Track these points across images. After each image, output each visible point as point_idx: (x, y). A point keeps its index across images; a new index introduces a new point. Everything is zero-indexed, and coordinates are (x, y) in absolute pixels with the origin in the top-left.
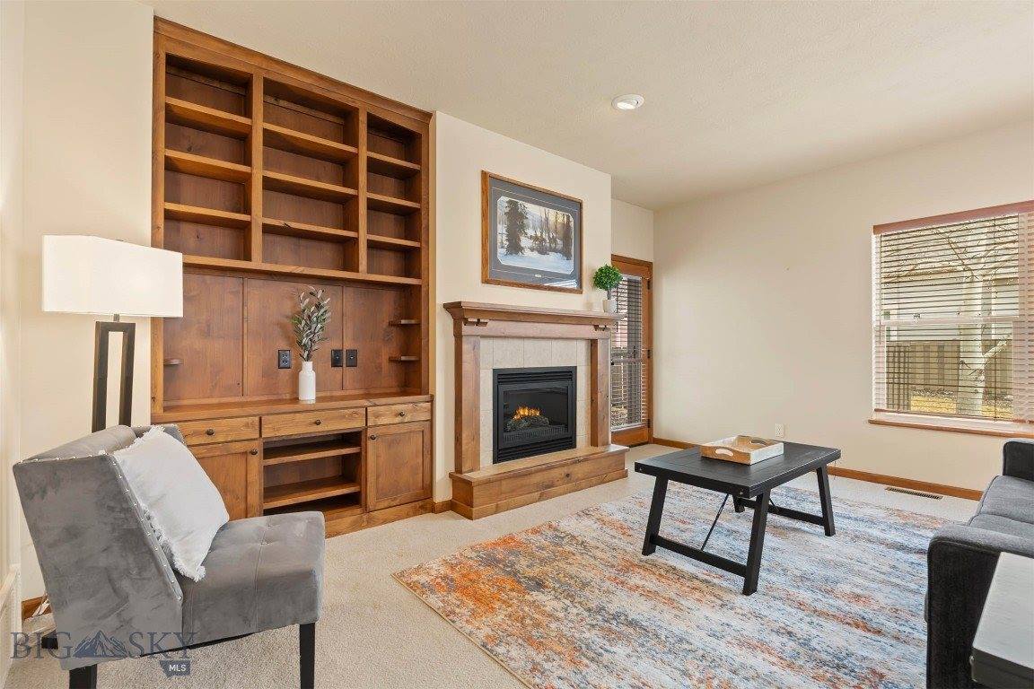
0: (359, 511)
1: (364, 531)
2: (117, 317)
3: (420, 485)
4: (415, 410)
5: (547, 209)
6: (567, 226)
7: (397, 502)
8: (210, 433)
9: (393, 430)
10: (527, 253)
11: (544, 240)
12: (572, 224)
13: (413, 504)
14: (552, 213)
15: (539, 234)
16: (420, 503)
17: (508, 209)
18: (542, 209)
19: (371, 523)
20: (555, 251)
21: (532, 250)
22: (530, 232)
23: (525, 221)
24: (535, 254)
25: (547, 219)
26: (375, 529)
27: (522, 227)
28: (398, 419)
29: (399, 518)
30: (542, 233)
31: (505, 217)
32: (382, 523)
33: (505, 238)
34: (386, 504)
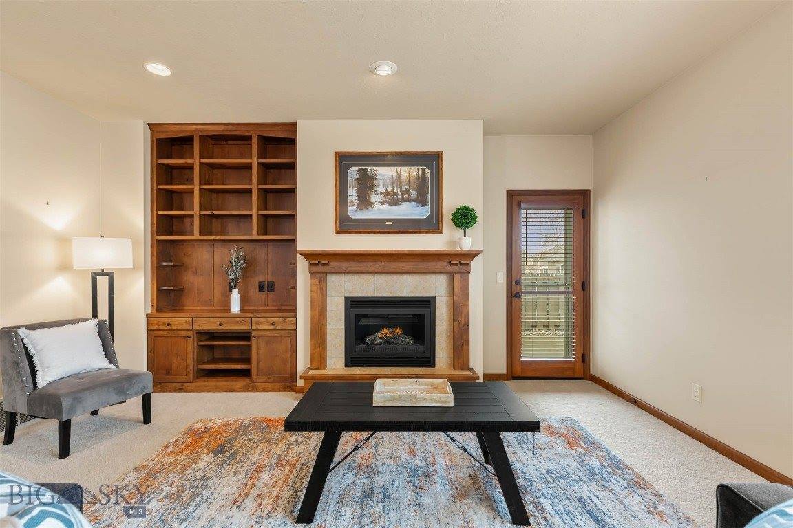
0: (247, 380)
1: (249, 393)
2: (103, 270)
3: (288, 371)
4: (284, 322)
5: (399, 168)
6: (423, 178)
7: (272, 380)
8: (168, 325)
9: (268, 333)
10: (378, 207)
11: (396, 194)
12: (428, 175)
13: (283, 384)
14: (404, 171)
15: (390, 190)
16: (288, 384)
17: (358, 176)
18: (394, 169)
19: (254, 389)
20: (409, 200)
21: (382, 203)
22: (381, 189)
23: (375, 182)
24: (386, 207)
25: (399, 176)
26: (256, 393)
27: (372, 187)
28: (272, 327)
29: (273, 390)
30: (393, 189)
31: (355, 183)
32: (262, 391)
33: (355, 198)
34: (264, 380)
